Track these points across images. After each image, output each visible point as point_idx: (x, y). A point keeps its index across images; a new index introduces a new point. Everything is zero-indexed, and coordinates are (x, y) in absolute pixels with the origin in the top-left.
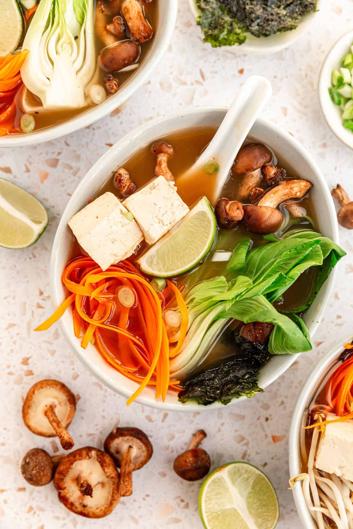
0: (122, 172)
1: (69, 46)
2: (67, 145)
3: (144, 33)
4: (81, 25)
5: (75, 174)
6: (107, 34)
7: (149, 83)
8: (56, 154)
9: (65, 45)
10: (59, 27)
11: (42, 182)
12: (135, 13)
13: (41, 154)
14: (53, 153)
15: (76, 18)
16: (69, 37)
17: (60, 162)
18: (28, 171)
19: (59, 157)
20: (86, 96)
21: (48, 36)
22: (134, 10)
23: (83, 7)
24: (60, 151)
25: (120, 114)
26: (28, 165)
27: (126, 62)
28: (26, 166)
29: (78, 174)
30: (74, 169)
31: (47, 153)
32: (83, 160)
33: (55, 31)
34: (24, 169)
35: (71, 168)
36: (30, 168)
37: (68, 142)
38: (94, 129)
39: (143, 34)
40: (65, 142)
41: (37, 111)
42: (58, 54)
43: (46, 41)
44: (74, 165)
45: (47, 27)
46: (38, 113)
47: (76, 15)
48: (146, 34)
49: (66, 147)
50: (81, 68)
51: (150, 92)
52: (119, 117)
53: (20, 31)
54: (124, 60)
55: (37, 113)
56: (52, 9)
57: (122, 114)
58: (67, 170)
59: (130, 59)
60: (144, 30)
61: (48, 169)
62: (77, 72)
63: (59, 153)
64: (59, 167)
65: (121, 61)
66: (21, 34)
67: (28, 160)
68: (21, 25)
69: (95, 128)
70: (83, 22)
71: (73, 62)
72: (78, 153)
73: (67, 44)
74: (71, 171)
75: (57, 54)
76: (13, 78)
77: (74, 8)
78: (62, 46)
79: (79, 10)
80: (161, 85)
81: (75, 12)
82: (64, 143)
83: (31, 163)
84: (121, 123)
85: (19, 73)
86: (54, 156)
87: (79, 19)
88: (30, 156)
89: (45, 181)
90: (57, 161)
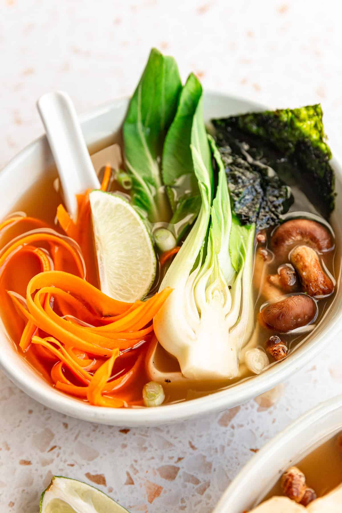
0: (295, 472)
1: (222, 294)
2: (193, 447)
3: (324, 286)
4: (237, 273)
5: (202, 491)
6: (270, 286)
7: (314, 368)
8: (176, 459)
9: (216, 292)
10: (211, 268)
11: (151, 502)
12: (311, 260)
13: (153, 458)
14: (171, 458)
15: (231, 263)
16: (222, 282)
17: (180, 473)
18: (131, 482)
19: (179, 465)
21: (196, 278)
22: (310, 256)
23: (241, 251)
24: (181, 456)
25: (271, 409)
26: (132, 474)
27: (299, 320)
28: (128, 474)
29: (207, 492)
30: (202, 483)
31: (162, 458)
32: (215, 470)
33: (205, 272)
34: (124, 478)
35: (197, 482)
36: (134, 477)
37: (193, 443)
38: (233, 427)
39: (322, 287)
40: (190, 443)
41: (169, 379)
42: (208, 301)
43: (194, 282)
44: (200, 476)
45: (195, 266)
46: (170, 382)
47: (231, 259)
48: (327, 288)
49: (191, 450)
50: (236, 324)
51: (316, 381)
52: (270, 413)
53: (153, 275)
54: (297, 317)
55: (167, 381)
56: (203, 246)
57: (275, 408)
58: (190, 485)
59: (305, 317)
60: (324, 282)
61: (160, 481)
62: (231, 329)
63: (180, 459)
64: (179, 480)
65: (292, 318)
66: (153, 280)
67: (132, 466)
68: (155, 268)
69: (235, 425)
70: (239, 270)
71: (226, 316)
72: (208, 459)
73: (219, 292)
74: (196, 487)
75: (206, 301)
76: (140, 330)
77: (229, 250)
78: (212, 293)
79: (235, 254)
80: (331, 372)
81: (230, 256)
82: (188, 446)
83: (136, 472)
84: (274, 421)
85: (151, 323)
86: (172, 463)
87: (235, 265)
88: (136, 461)
89: (156, 500)
90: (176, 470)
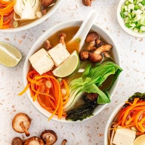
0: (48, 41)
5: (31, 41)
7: (58, 9)
13: (20, 34)
14: (24, 33)
20: (36, 15)
24: (26, 33)
28: (14, 38)
29: (33, 41)
31: (22, 34)
32: (34, 36)
35: (30, 39)
36: (16, 39)
44: (31, 38)
46: (19, 21)
49: (28, 31)
50: (34, 5)
51: (58, 13)
57: (48, 20)
58: (28, 40)
61: (21, 39)
62: (33, 7)
64: (26, 39)
71: (31, 4)
75: (26, 1)
80: (62, 10)
83: (16, 37)
86: (24, 35)
89: (21, 44)
90: (25, 36)
